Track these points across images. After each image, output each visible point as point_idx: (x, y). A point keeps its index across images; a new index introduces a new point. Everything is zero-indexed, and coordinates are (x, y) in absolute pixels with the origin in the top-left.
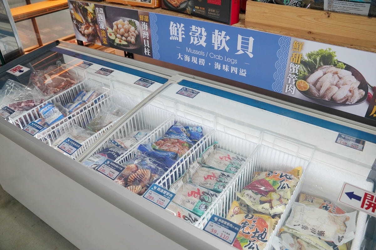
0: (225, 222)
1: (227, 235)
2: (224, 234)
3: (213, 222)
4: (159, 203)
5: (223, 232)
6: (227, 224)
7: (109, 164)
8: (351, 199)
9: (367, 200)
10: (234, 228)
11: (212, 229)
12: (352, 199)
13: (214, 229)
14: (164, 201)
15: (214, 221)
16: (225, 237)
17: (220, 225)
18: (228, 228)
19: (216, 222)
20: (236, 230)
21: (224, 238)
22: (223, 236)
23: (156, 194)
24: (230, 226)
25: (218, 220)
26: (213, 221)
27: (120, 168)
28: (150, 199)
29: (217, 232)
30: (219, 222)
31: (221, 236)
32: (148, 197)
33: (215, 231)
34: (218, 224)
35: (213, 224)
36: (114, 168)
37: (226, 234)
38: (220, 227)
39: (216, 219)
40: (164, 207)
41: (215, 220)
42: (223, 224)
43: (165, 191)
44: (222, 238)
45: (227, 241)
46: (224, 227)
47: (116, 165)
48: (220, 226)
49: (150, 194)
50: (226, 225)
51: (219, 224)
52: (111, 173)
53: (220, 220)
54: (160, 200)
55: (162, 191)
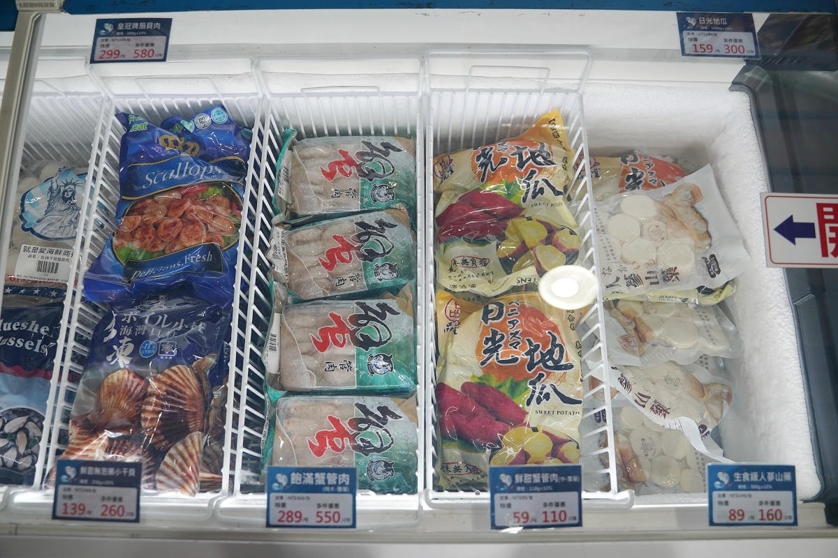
0: (534, 476)
1: (558, 510)
2: (549, 510)
3: (504, 492)
4: (328, 519)
5: (545, 505)
6: (541, 479)
7: (79, 475)
8: (794, 242)
9: (827, 226)
10: (566, 482)
11: (512, 516)
12: (797, 240)
13: (518, 513)
14: (337, 506)
15: (506, 488)
16: (557, 518)
17: (527, 491)
18: (550, 488)
19: (513, 489)
20: (573, 483)
21: (554, 521)
22: (550, 517)
23: (299, 498)
24: (551, 481)
25: (514, 479)
26: (502, 489)
27: (125, 472)
28: (293, 523)
29: (531, 515)
30: (520, 485)
31: (546, 521)
32: (285, 518)
33: (525, 515)
34: (521, 492)
35: (506, 498)
36: (108, 482)
37: (554, 508)
38: (531, 498)
39: (506, 479)
40: (350, 523)
41: (505, 484)
42: (534, 485)
43: (317, 475)
44: (550, 523)
45: (567, 522)
46: (541, 492)
47: (104, 470)
48: (528, 495)
49: (281, 509)
50: (541, 484)
51: (523, 488)
52: (110, 504)
53: (518, 478)
54: (323, 510)
55: (309, 479)
